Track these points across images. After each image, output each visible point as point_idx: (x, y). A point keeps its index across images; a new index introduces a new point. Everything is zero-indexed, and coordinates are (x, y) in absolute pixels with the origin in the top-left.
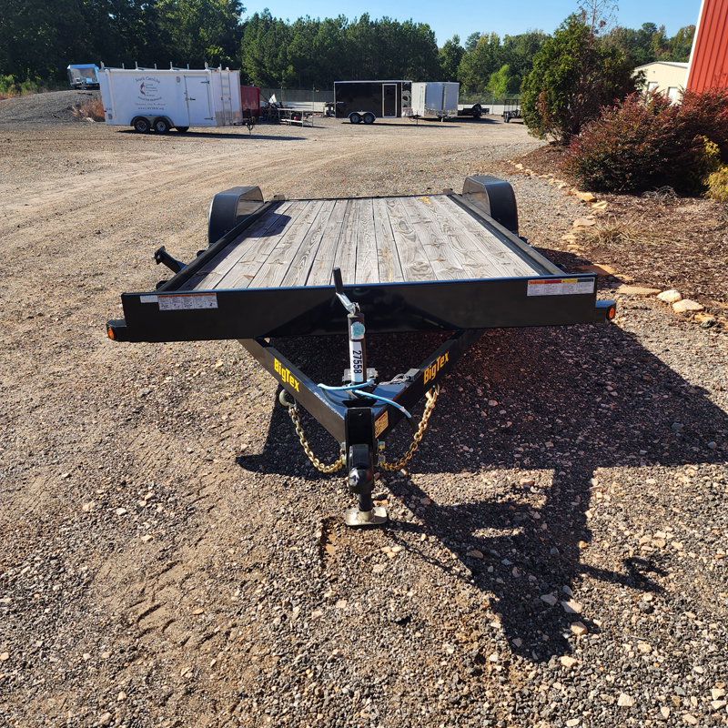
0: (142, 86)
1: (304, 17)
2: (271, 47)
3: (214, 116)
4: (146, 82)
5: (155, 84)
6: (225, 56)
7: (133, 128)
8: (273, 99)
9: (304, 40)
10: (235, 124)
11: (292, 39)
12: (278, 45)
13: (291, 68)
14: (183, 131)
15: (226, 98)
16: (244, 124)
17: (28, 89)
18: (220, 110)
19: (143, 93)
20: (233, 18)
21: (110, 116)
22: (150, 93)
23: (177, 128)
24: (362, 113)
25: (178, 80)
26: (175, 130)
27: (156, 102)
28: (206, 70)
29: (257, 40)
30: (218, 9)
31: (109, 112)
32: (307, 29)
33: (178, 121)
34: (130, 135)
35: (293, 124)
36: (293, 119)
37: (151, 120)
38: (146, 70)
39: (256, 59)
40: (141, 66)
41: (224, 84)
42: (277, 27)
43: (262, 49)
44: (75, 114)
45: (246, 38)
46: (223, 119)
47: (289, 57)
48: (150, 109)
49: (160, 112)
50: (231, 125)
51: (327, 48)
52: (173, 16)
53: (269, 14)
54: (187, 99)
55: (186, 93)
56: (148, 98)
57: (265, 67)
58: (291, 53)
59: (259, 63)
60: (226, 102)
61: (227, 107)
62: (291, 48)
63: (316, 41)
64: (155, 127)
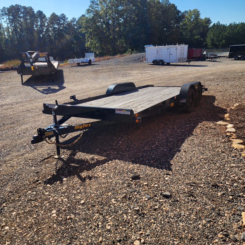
0: (157, 51)
1: (233, 23)
2: (218, 34)
3: (177, 59)
4: (159, 50)
5: (161, 50)
6: (201, 38)
7: (153, 64)
8: (205, 53)
9: (231, 31)
10: (184, 62)
11: (226, 30)
12: (220, 33)
13: (224, 41)
14: (168, 64)
15: (182, 54)
16: (187, 62)
17: (134, 53)
18: (179, 57)
19: (157, 53)
20: (207, 25)
21: (147, 60)
22: (159, 53)
23: (167, 63)
24: (239, 56)
25: (168, 49)
26: (166, 64)
27: (161, 56)
28: (177, 45)
29: (213, 32)
30: (201, 23)
31: (147, 59)
32: (233, 27)
33: (166, 61)
34: (152, 66)
35: (210, 61)
36: (210, 59)
37: (158, 61)
38: (159, 46)
39: (211, 39)
40: (158, 45)
41: (182, 49)
42: (221, 27)
43: (214, 35)
44: (141, 60)
45: (209, 32)
46: (180, 60)
47: (224, 37)
48: (158, 58)
49: (161, 59)
50: (183, 62)
51: (240, 32)
52: (185, 27)
53: (219, 23)
54: (170, 54)
55: (170, 53)
56: (159, 55)
57: (214, 41)
58: (225, 36)
59: (212, 40)
60: (182, 55)
61: (182, 56)
62: (226, 34)
63: (236, 31)
64: (159, 63)
